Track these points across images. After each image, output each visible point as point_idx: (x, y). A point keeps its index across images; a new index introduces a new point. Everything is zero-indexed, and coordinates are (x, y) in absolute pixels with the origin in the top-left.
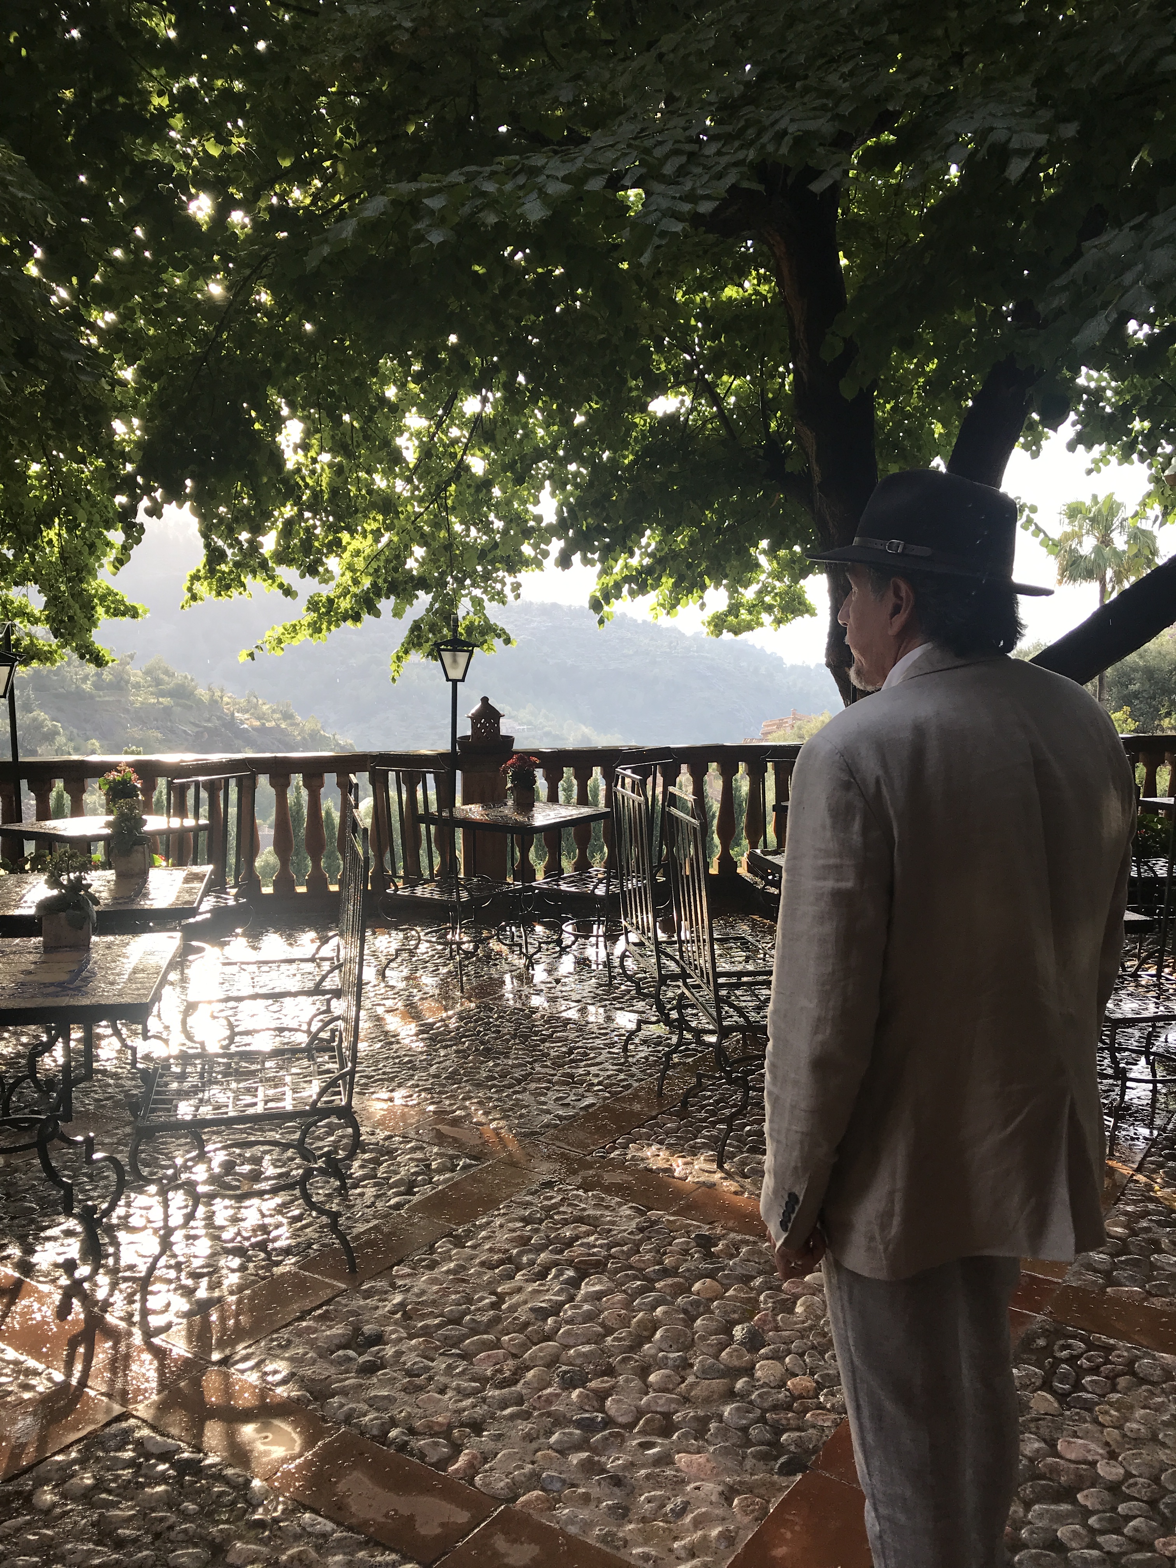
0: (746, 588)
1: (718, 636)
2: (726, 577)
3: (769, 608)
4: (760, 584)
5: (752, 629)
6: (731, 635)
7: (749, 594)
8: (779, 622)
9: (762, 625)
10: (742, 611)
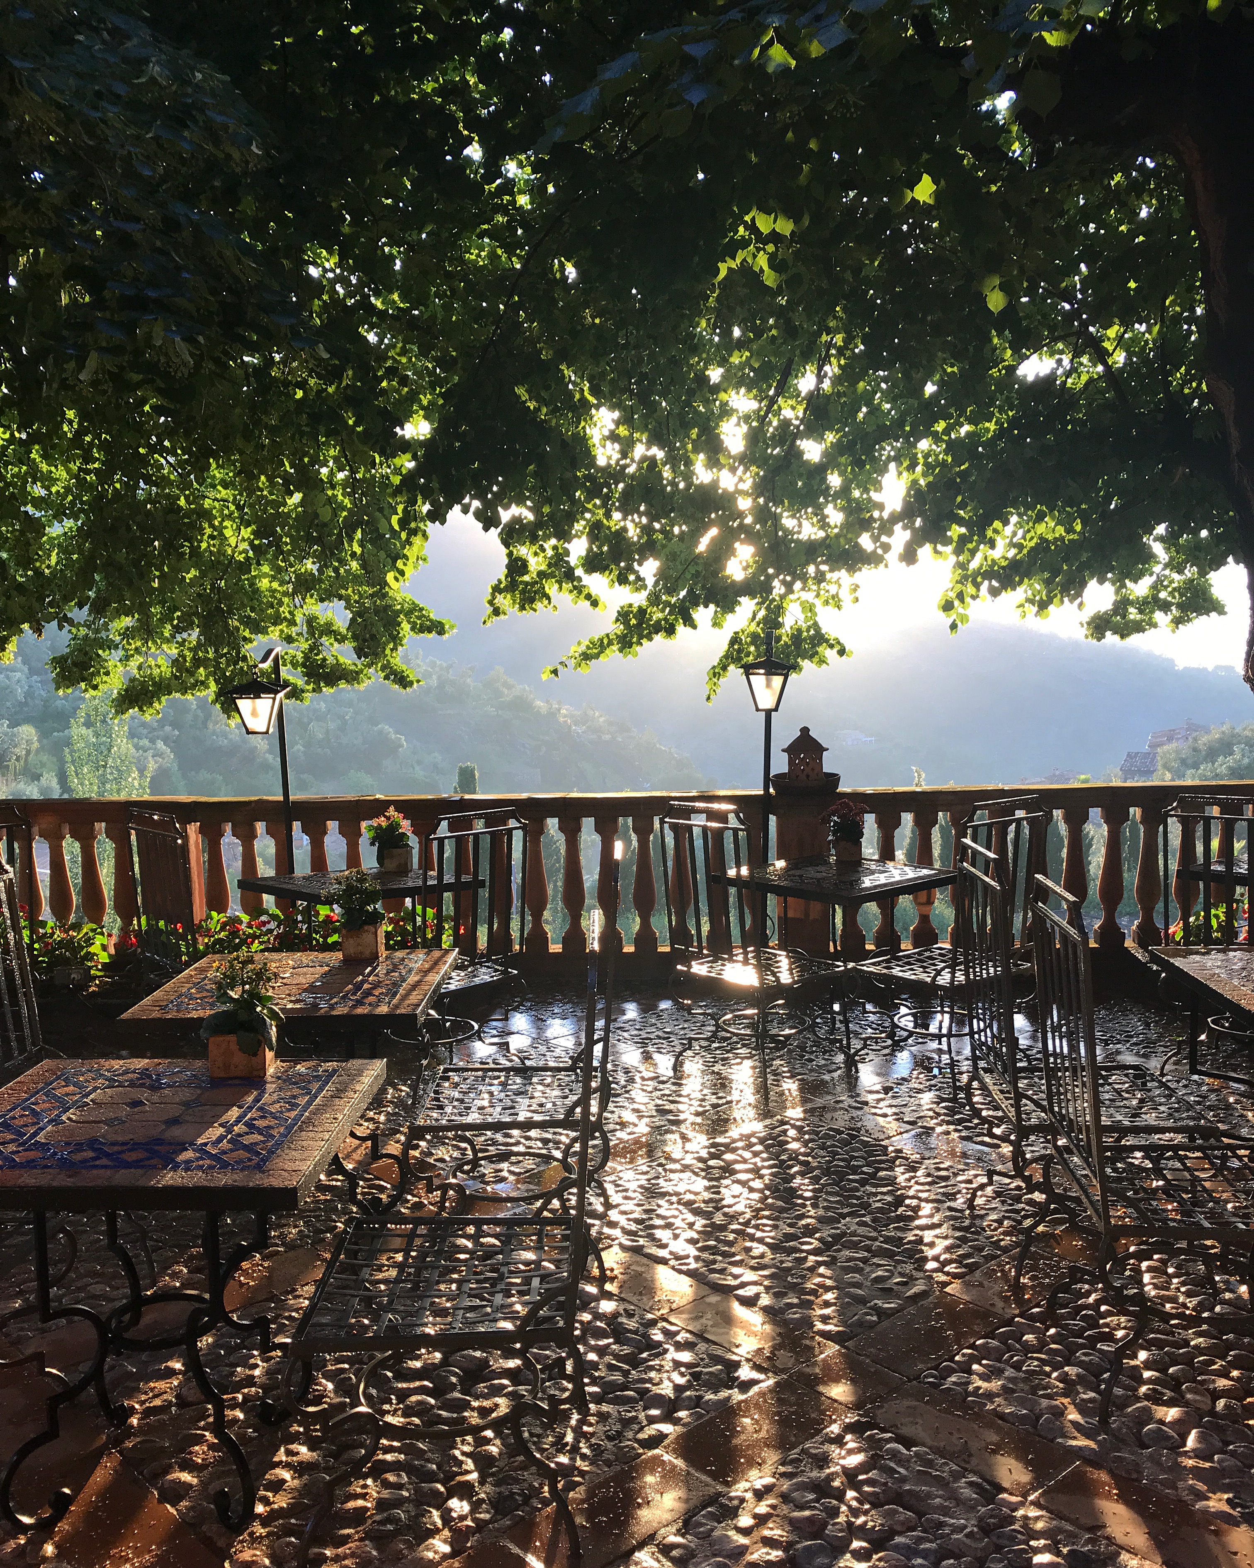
0: (1136, 582)
1: (1099, 640)
2: (1112, 569)
3: (1165, 607)
4: (1154, 577)
5: (1143, 631)
6: (1117, 637)
7: (1140, 588)
8: (1177, 622)
9: (1155, 626)
10: (1132, 610)
